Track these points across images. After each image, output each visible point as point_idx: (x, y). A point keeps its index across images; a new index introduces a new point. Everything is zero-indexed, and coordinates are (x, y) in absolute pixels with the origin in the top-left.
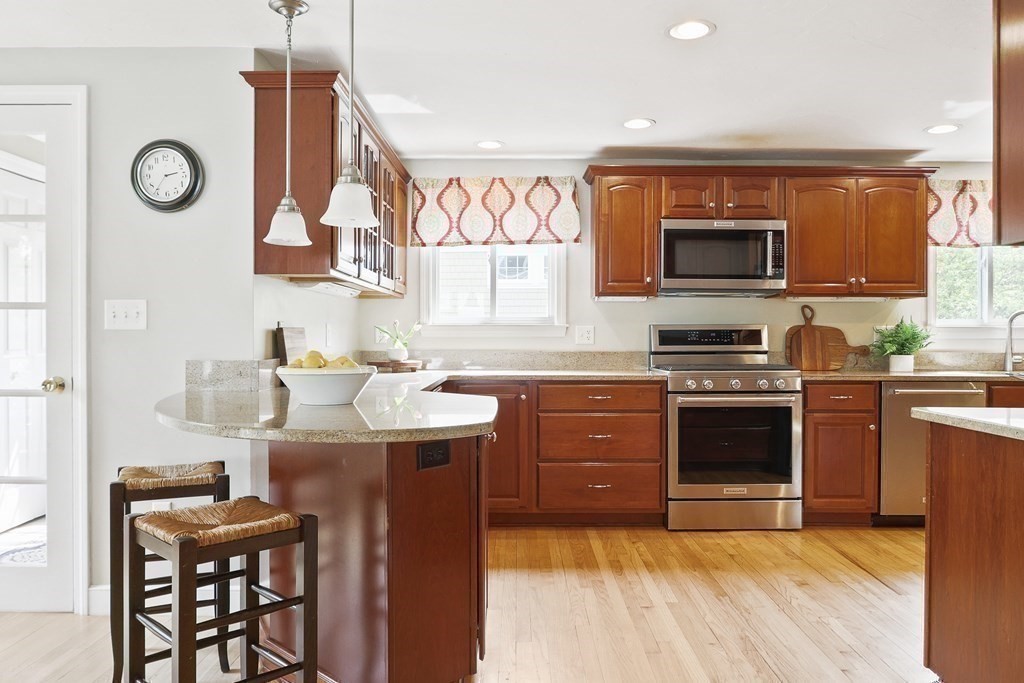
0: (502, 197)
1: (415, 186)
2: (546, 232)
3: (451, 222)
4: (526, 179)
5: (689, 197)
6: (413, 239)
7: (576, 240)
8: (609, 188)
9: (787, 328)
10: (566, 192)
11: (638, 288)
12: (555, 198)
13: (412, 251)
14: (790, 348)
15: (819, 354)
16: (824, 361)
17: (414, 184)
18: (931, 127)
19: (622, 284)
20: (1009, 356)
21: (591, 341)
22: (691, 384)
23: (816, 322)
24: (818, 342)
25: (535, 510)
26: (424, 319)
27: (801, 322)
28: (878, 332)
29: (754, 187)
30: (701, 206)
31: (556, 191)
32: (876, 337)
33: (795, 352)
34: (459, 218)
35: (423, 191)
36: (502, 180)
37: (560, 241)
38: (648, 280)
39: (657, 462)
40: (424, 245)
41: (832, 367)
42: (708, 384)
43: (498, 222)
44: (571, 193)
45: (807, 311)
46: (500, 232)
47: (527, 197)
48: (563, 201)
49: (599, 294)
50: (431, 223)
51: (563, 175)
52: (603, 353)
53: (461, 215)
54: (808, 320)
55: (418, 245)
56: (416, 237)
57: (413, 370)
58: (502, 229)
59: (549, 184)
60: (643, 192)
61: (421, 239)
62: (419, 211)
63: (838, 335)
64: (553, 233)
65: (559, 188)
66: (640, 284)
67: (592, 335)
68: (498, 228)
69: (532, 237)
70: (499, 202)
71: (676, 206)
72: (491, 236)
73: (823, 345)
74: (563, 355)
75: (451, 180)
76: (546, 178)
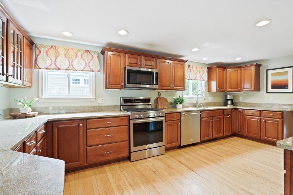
0: (72, 55)
1: (36, 47)
2: (88, 68)
3: (52, 61)
4: (81, 50)
5: (133, 61)
6: (35, 66)
7: (98, 71)
8: (110, 55)
9: (155, 98)
10: (96, 56)
11: (119, 87)
12: (91, 57)
13: (35, 71)
14: (156, 103)
15: (162, 104)
16: (163, 106)
17: (35, 45)
18: (192, 49)
19: (114, 85)
20: (197, 104)
21: (103, 103)
22: (137, 116)
23: (161, 96)
24: (162, 101)
25: (86, 164)
26: (40, 96)
27: (158, 96)
28: (174, 99)
29: (150, 60)
30: (136, 64)
31: (92, 55)
32: (173, 100)
33: (157, 104)
34: (55, 60)
35: (40, 49)
36: (72, 49)
37: (93, 71)
38: (122, 84)
39: (127, 141)
40: (40, 69)
41: (165, 108)
42: (142, 116)
43: (71, 63)
44: (97, 56)
45: (159, 93)
46: (71, 66)
47: (81, 56)
48: (94, 58)
49: (106, 88)
50: (43, 61)
51: (94, 50)
52: (107, 106)
53: (56, 59)
54: (159, 96)
55: (37, 68)
56: (36, 65)
57: (34, 116)
58: (72, 65)
59: (89, 53)
60: (120, 58)
61: (39, 66)
62: (38, 56)
63: (166, 100)
64: (91, 68)
65: (93, 54)
66: (119, 85)
67: (103, 101)
68: (71, 65)
69: (83, 69)
70: (71, 56)
71: (130, 63)
72: (68, 67)
73: (163, 102)
74: (94, 107)
75: (52, 47)
76: (88, 51)
